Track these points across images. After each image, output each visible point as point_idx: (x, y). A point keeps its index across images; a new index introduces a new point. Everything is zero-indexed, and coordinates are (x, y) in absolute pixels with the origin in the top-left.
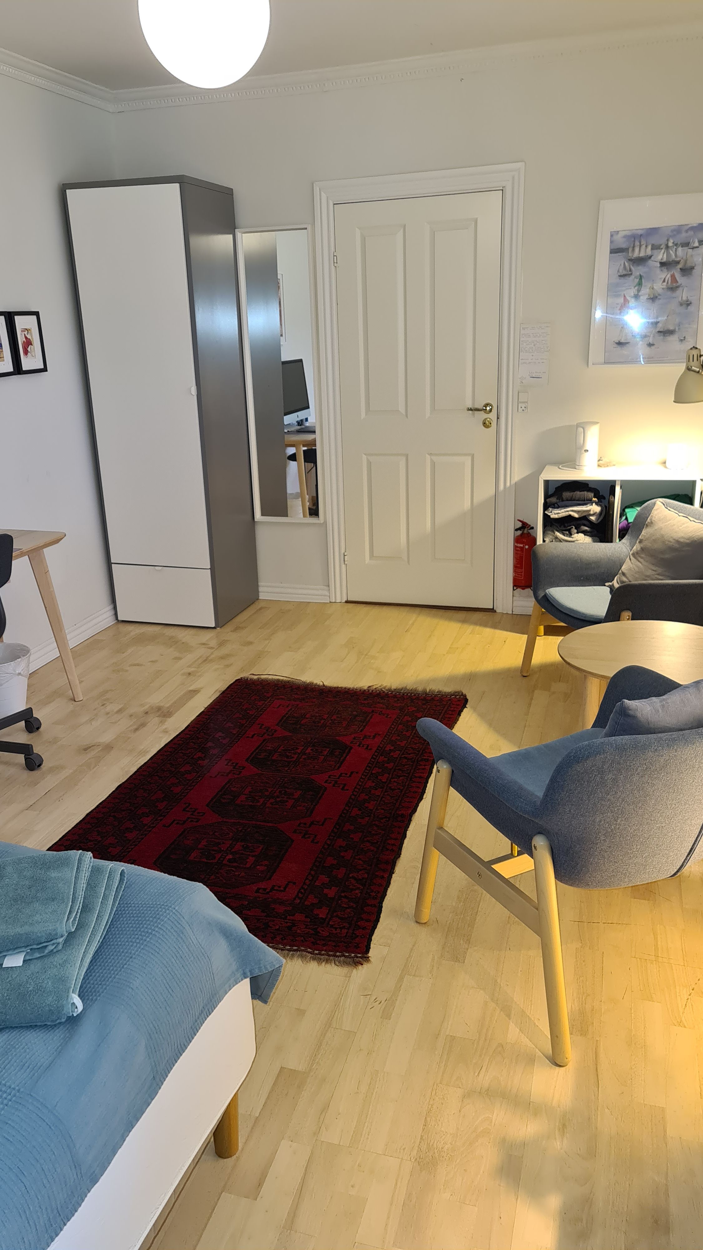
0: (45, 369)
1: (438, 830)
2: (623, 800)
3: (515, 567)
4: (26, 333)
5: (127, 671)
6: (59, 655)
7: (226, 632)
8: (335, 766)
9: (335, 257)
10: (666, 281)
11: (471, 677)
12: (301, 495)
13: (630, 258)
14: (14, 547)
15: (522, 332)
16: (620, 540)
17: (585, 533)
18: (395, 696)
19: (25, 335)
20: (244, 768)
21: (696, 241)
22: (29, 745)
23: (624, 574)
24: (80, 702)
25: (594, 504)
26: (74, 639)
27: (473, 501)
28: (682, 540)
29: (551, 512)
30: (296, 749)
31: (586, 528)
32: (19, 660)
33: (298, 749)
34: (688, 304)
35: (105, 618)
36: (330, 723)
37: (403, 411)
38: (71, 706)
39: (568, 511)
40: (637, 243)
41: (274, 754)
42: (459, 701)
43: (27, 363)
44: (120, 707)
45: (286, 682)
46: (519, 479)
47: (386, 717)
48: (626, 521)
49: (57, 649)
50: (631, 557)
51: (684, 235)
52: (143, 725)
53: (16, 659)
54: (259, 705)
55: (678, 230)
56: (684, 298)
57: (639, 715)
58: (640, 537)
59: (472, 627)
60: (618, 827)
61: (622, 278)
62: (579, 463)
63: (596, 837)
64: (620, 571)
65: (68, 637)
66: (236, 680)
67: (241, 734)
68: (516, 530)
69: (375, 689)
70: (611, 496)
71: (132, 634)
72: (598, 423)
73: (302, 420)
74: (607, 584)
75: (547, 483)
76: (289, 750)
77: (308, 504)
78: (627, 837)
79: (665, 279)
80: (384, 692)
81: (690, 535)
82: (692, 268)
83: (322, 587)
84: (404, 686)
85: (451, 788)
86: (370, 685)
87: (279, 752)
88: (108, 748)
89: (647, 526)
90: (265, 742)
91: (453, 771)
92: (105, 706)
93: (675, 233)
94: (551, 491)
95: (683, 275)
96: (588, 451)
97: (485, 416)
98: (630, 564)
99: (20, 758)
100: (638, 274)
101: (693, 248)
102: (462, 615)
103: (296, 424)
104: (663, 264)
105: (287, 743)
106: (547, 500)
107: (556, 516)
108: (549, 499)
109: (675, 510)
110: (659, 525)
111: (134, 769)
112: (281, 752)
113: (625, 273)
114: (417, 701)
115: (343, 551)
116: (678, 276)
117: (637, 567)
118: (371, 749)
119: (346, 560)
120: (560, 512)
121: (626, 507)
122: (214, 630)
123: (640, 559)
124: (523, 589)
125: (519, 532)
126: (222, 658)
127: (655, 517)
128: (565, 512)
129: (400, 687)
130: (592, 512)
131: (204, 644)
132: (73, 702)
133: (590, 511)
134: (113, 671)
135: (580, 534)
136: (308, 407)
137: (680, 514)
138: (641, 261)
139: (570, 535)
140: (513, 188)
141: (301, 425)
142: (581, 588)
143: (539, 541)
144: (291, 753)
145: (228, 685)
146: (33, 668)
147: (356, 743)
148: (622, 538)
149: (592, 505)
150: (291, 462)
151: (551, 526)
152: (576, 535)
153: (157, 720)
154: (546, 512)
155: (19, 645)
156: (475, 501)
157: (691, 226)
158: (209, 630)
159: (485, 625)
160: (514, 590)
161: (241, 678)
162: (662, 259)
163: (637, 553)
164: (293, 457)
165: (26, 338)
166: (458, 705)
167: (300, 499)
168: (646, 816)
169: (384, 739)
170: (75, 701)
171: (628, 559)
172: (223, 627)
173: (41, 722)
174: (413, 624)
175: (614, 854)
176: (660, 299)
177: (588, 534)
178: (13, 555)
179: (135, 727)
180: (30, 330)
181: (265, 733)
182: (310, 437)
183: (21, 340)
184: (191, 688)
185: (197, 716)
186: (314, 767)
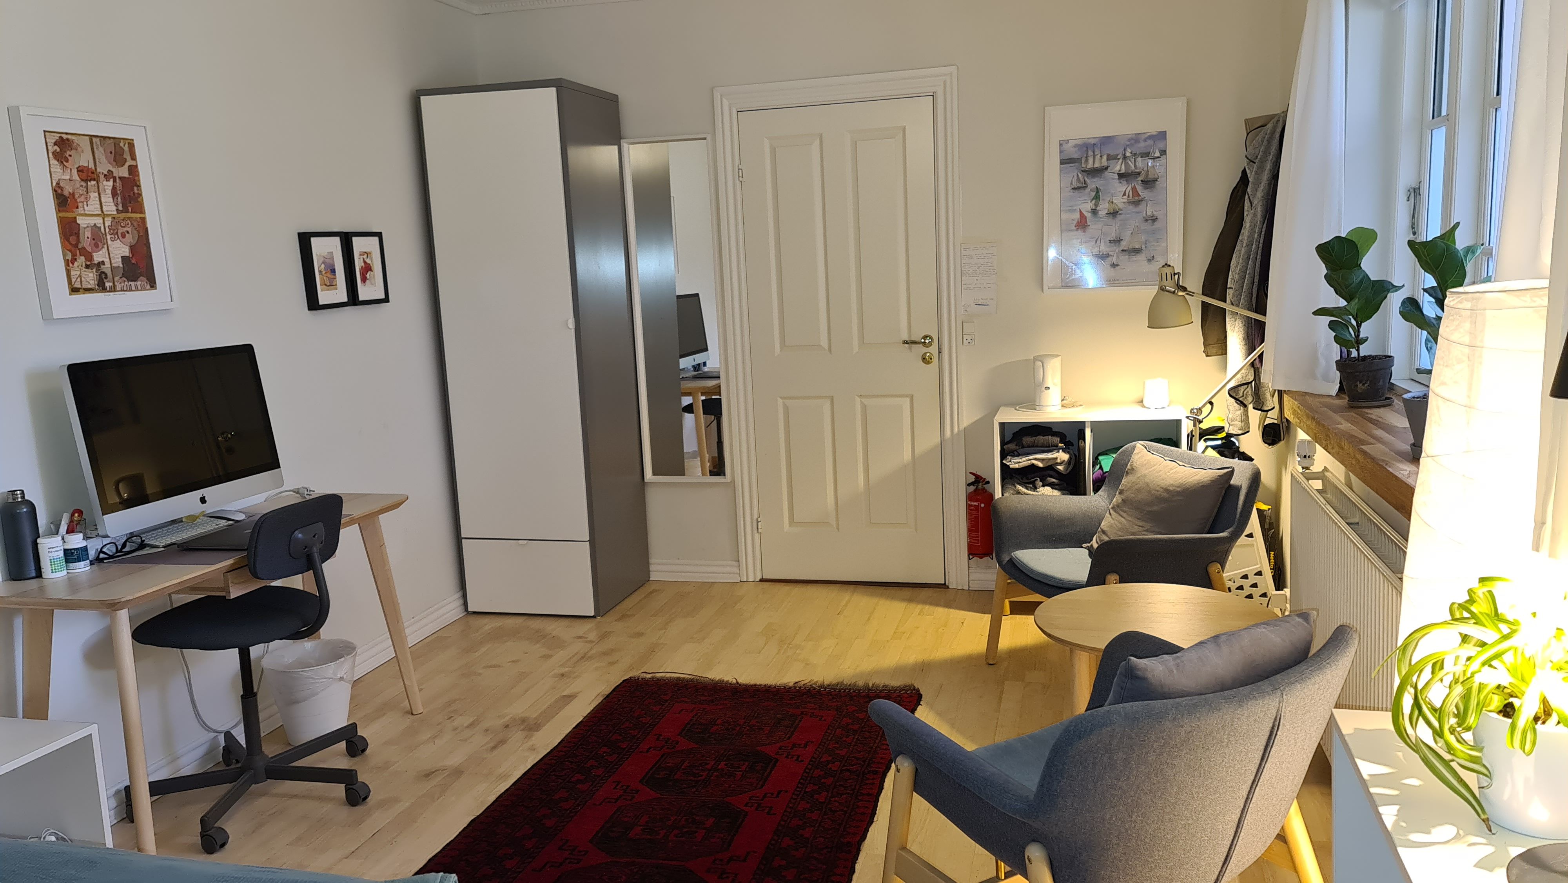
0: (386, 300)
1: (901, 852)
2: (1138, 787)
3: (970, 531)
4: (365, 257)
5: (480, 674)
6: (394, 655)
7: (609, 622)
8: (757, 784)
9: (740, 171)
10: (1127, 194)
11: (924, 667)
12: (699, 454)
13: (1083, 169)
14: (343, 513)
15: (964, 253)
16: (1095, 494)
17: (1052, 486)
18: (829, 693)
19: (364, 259)
20: (637, 791)
21: (1157, 151)
22: (352, 770)
23: (1104, 532)
24: (419, 715)
25: (1061, 451)
26: (414, 634)
27: (914, 452)
28: (1171, 488)
29: (1010, 461)
30: (705, 765)
31: (1054, 480)
32: (343, 659)
33: (708, 764)
34: (1154, 219)
35: (451, 610)
36: (747, 731)
37: (826, 346)
38: (409, 719)
39: (1030, 460)
40: (1090, 153)
41: (677, 771)
42: (911, 696)
43: (365, 292)
44: (471, 720)
45: (688, 680)
46: (968, 424)
47: (820, 719)
48: (1100, 470)
49: (392, 647)
50: (1112, 511)
51: (1142, 144)
52: (502, 742)
53: (338, 659)
54: (654, 711)
55: (1135, 139)
56: (1149, 213)
57: (1149, 675)
58: (1120, 487)
59: (920, 607)
60: (1133, 825)
61: (1076, 191)
62: (1039, 403)
63: (1107, 841)
64: (1099, 529)
65: (407, 631)
66: (624, 681)
67: (632, 749)
68: (969, 485)
69: (804, 685)
70: (1080, 441)
71: (487, 628)
72: (1059, 356)
73: (699, 365)
74: (1084, 545)
75: (1002, 425)
76: (696, 766)
77: (708, 464)
78: (1146, 840)
79: (1125, 191)
80: (815, 689)
81: (1181, 481)
82: (1155, 180)
83: (730, 562)
84: (840, 680)
85: (914, 793)
86: (797, 681)
87: (683, 769)
88: (457, 772)
89: (1127, 473)
90: (663, 758)
91: (917, 770)
92: (452, 719)
93: (1133, 142)
94: (1008, 437)
95: (1146, 188)
96: (1049, 388)
97: (925, 350)
98: (1111, 519)
99: (339, 790)
100: (1094, 186)
101: (1154, 158)
102: (908, 592)
103: (692, 369)
104: (1121, 176)
105: (693, 757)
106: (1004, 447)
107: (1017, 466)
108: (1006, 446)
109: (1159, 453)
110: (1143, 471)
111: (492, 798)
112: (685, 769)
113: (1079, 185)
114: (858, 699)
115: (756, 517)
116: (1139, 188)
117: (1121, 523)
118: (802, 761)
119: (760, 527)
120: (1020, 460)
121: (1099, 455)
122: (593, 619)
123: (1122, 513)
124: (981, 558)
125: (972, 488)
126: (605, 654)
127: (1136, 463)
128: (1027, 461)
129: (835, 682)
130: (1059, 461)
131: (580, 637)
132: (410, 716)
133: (1056, 458)
134: (463, 674)
135: (1046, 487)
136: (706, 349)
137: (1166, 458)
138: (1097, 172)
139: (1035, 488)
140: (945, 94)
141: (697, 371)
142: (1054, 550)
143: (998, 494)
144: (699, 770)
145: (613, 688)
146: (358, 674)
147: (783, 754)
148: (1097, 491)
149: (1059, 452)
150: (686, 414)
151: (1011, 479)
152: (1042, 489)
153: (520, 735)
154: (1004, 462)
155: (343, 641)
156: (917, 451)
157: (1149, 134)
158: (586, 620)
159: (937, 604)
160: (969, 559)
161: (631, 677)
162: (1120, 171)
163: (1118, 506)
164: (689, 409)
165: (365, 262)
166: (911, 702)
167: (699, 459)
168: (1168, 810)
169: (818, 747)
170: (412, 714)
171: (1107, 514)
172: (605, 616)
173: (368, 742)
174: (846, 605)
175: (1130, 863)
176: (1120, 214)
177: (1056, 487)
178: (342, 522)
179: (492, 744)
180: (370, 253)
181: (664, 746)
182: (712, 383)
183: (358, 264)
184: (565, 693)
185: (574, 728)
186: (730, 787)
